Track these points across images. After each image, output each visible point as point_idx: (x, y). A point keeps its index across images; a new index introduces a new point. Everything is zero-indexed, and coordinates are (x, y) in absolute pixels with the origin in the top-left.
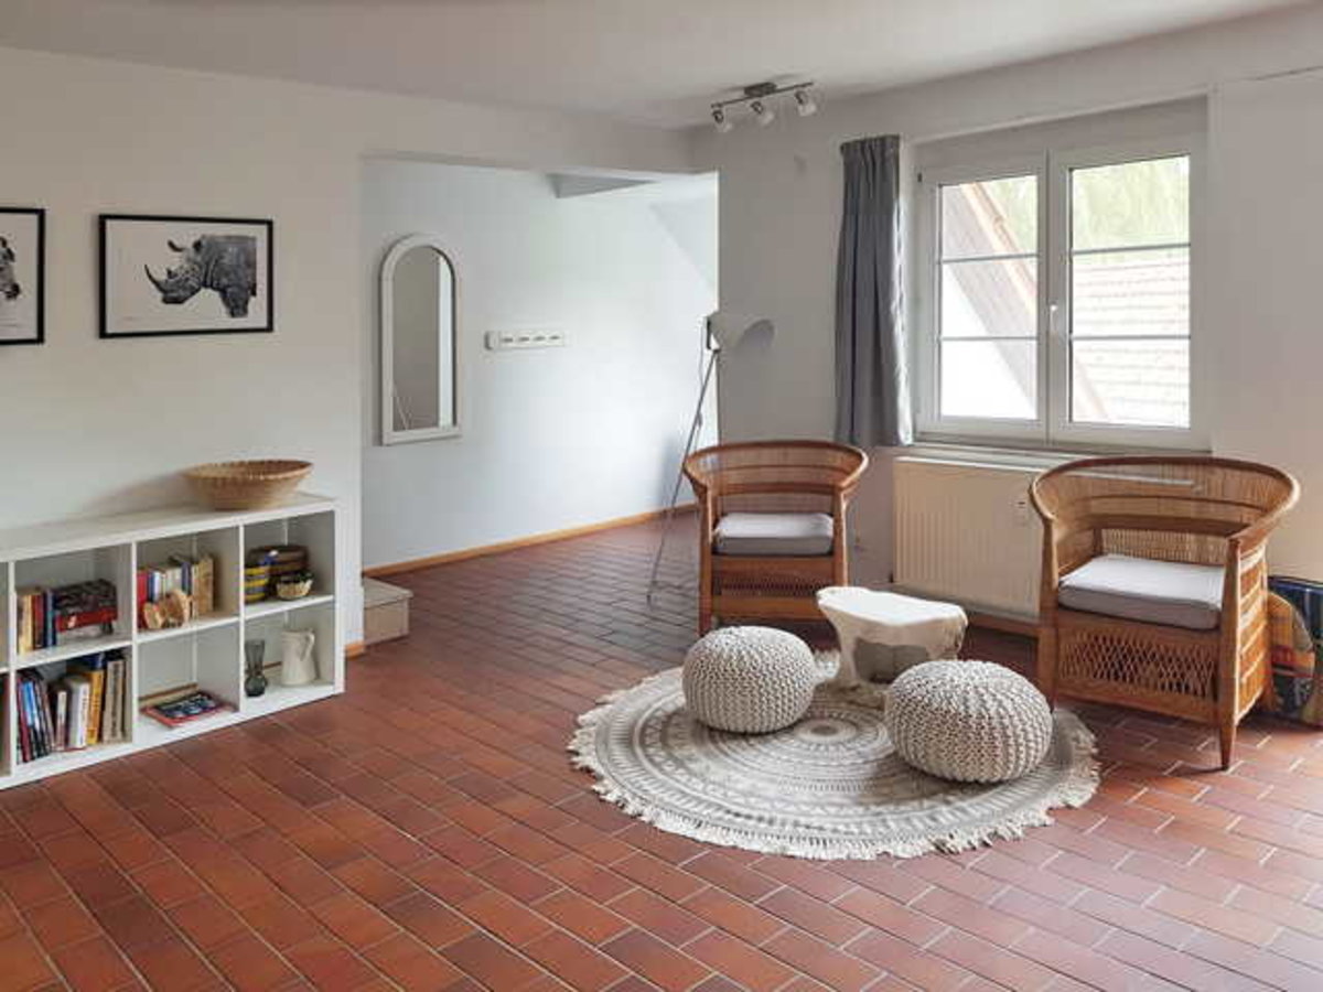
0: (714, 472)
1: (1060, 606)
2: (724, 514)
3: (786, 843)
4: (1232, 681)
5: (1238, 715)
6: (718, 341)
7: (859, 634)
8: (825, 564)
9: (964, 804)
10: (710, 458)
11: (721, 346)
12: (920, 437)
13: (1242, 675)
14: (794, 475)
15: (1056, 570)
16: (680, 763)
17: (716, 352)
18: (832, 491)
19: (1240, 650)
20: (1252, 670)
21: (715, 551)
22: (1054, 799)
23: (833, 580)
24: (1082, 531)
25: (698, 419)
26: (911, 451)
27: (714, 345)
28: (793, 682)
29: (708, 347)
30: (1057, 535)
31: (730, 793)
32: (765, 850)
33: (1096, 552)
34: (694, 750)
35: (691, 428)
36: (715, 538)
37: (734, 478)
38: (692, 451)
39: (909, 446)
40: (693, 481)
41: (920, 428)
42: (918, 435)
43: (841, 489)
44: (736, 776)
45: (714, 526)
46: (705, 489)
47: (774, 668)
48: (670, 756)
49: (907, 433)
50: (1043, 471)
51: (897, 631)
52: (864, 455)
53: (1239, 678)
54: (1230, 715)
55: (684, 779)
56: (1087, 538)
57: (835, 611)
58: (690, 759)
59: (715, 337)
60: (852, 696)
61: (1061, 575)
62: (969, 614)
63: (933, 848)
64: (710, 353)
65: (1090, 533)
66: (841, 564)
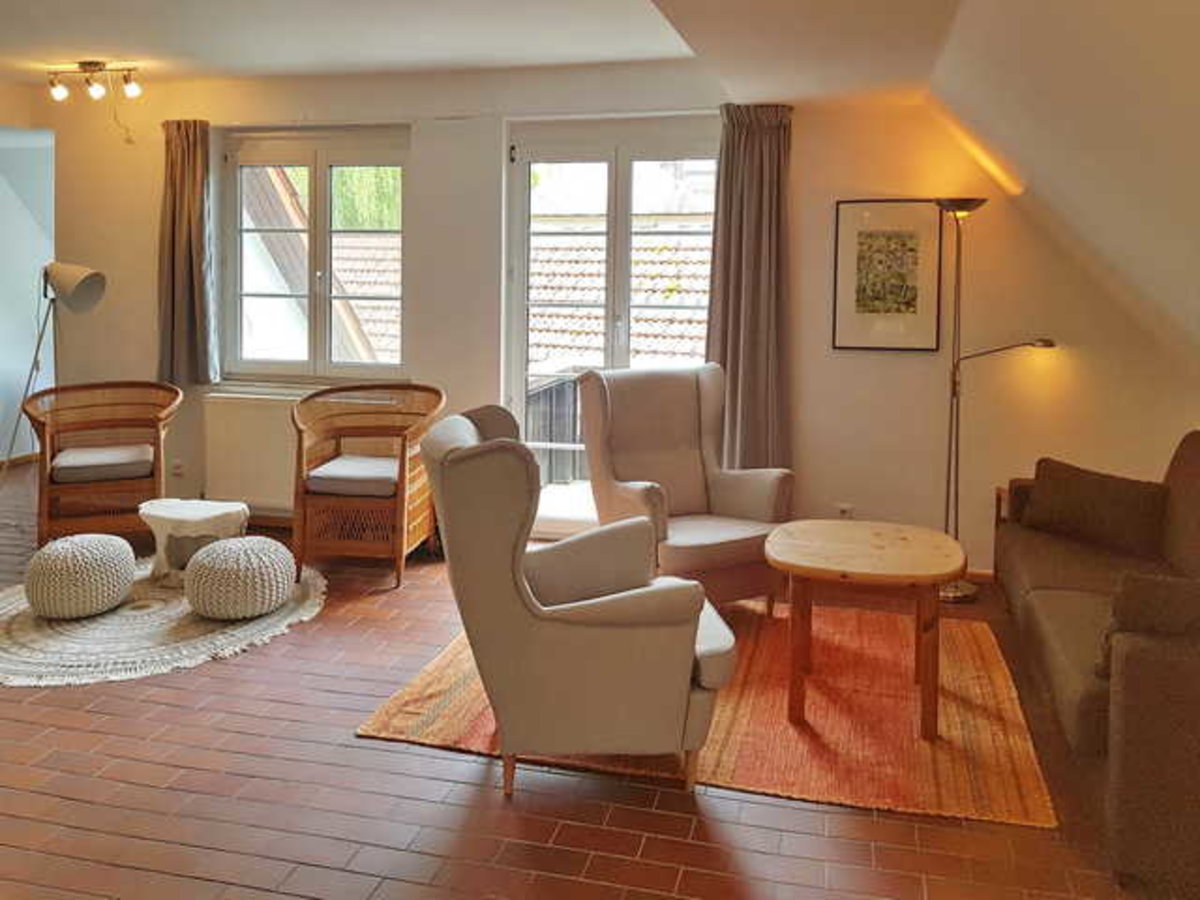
0: (51, 412)
1: (307, 492)
2: (60, 451)
3: (108, 674)
4: (402, 529)
5: (406, 551)
6: (54, 290)
7: (170, 531)
8: (146, 483)
9: (234, 633)
10: (49, 399)
11: (57, 297)
12: (226, 377)
13: (409, 524)
14: (123, 413)
15: (305, 468)
16: (23, 646)
17: (53, 301)
18: (153, 423)
19: (408, 507)
20: (419, 520)
21: (52, 480)
22: (293, 619)
23: (154, 495)
24: (326, 439)
25: (36, 365)
26: (221, 388)
27: (51, 294)
28: (117, 571)
29: (46, 296)
30: (307, 443)
31: (64, 655)
32: (92, 681)
33: (337, 454)
34: (34, 636)
35: (28, 374)
36: (52, 469)
37: (69, 417)
38: (30, 393)
39: (217, 384)
40: (31, 418)
41: (226, 369)
42: (225, 376)
43: (160, 420)
44: (70, 645)
45: (53, 457)
46: (43, 424)
47: (102, 561)
48: (15, 643)
49: (216, 373)
50: (299, 399)
51: (197, 524)
52: (179, 390)
53: (407, 524)
54: (401, 551)
55: (28, 654)
56: (331, 445)
57: (153, 517)
58: (32, 641)
59: (52, 286)
60: (165, 582)
61: (309, 470)
62: (249, 507)
63: (210, 659)
64: (47, 302)
65: (333, 442)
66: (160, 483)
